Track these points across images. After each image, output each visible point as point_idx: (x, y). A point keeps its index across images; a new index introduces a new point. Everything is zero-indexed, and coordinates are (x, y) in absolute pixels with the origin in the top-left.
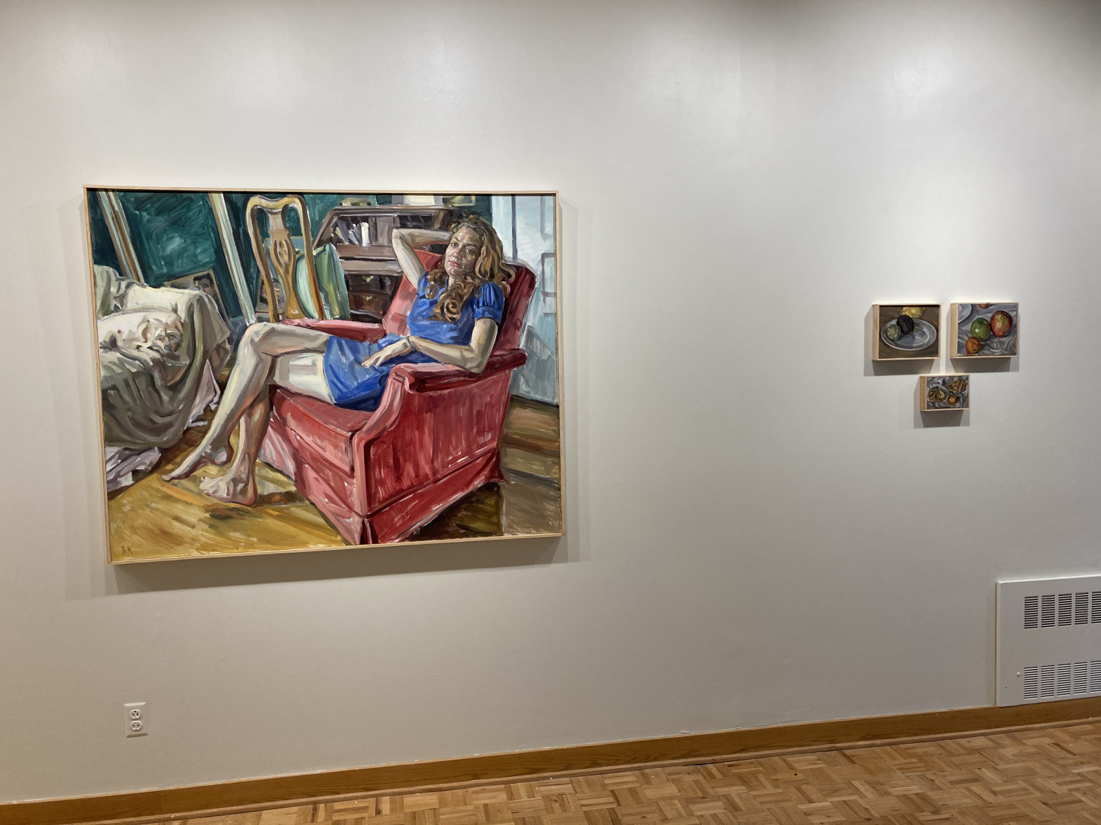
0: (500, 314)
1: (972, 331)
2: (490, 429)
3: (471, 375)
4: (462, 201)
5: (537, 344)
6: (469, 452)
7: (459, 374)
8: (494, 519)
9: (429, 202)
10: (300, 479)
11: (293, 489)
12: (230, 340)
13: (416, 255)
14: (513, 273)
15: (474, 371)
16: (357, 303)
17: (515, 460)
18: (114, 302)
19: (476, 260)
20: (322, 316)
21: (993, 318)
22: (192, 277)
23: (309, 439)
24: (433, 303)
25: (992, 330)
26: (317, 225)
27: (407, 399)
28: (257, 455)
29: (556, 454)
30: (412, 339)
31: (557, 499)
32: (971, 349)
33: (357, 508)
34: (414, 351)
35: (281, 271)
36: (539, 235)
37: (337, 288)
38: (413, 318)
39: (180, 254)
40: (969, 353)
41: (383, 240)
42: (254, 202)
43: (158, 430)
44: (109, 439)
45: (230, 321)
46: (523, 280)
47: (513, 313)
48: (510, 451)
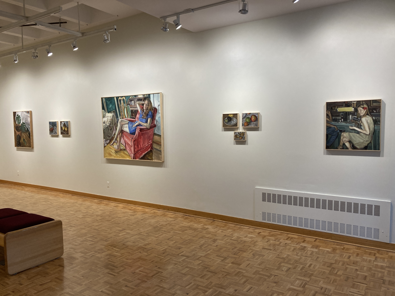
0: (152, 117)
1: (246, 120)
2: (151, 140)
3: (148, 129)
4: (146, 96)
5: (158, 123)
6: (148, 144)
7: (146, 129)
8: (152, 157)
9: (141, 96)
10: (126, 147)
11: (125, 148)
12: (117, 122)
13: (140, 106)
14: (154, 109)
15: (148, 128)
16: (132, 115)
17: (155, 146)
18: (104, 116)
19: (148, 107)
20: (128, 118)
21: (251, 117)
22: (112, 112)
23: (126, 140)
24: (142, 115)
25: (251, 120)
26: (127, 101)
27: (139, 133)
28: (120, 142)
29: (161, 145)
30: (140, 122)
31: (161, 154)
32: (245, 125)
33: (133, 153)
34: (140, 124)
35: (123, 110)
36: (158, 101)
37: (130, 113)
38: (140, 118)
39: (111, 107)
40: (245, 126)
41: (135, 104)
42: (120, 98)
43: (109, 137)
44: (104, 138)
45: (117, 119)
46: (155, 110)
47: (154, 117)
48: (154, 144)
